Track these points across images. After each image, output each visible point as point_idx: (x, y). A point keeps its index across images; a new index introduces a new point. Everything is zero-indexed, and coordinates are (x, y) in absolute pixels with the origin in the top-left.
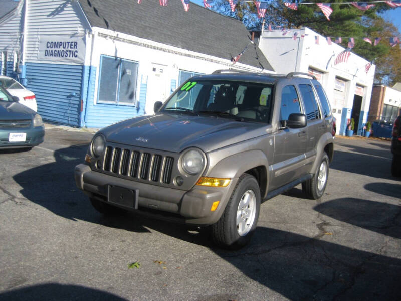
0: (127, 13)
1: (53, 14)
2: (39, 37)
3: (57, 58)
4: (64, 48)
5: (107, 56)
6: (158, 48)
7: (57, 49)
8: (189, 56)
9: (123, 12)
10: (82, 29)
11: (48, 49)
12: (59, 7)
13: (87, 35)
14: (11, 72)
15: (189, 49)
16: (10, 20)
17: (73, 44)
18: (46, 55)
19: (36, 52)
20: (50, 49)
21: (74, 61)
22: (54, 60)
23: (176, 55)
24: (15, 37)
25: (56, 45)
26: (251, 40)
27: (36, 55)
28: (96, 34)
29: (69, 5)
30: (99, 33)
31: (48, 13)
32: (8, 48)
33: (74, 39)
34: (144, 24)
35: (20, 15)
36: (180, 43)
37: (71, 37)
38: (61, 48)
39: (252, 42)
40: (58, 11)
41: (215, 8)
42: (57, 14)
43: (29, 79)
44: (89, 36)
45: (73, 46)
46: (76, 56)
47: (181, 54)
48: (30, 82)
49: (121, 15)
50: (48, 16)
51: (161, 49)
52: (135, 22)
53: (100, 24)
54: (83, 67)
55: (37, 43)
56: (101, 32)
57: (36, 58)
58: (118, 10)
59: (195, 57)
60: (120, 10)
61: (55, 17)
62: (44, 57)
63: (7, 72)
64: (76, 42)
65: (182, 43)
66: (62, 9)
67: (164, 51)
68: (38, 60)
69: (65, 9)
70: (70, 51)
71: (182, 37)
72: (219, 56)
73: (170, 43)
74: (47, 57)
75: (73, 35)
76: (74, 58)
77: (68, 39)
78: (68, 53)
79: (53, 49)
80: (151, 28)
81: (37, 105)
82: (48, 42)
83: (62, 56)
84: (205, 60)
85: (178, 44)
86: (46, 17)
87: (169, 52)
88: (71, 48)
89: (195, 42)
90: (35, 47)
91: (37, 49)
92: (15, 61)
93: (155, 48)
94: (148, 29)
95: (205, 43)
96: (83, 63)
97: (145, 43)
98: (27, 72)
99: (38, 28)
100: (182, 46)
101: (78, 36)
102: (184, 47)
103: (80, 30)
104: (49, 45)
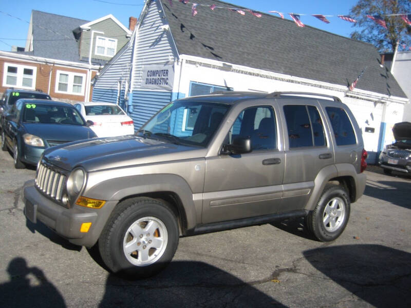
0: (224, 40)
1: (154, 44)
2: (143, 66)
3: (154, 86)
4: (159, 76)
5: (197, 83)
6: (254, 74)
7: (154, 77)
8: (292, 81)
9: (219, 39)
10: (173, 57)
11: (148, 78)
12: (158, 38)
13: (176, 63)
14: (123, 100)
15: (291, 74)
16: (125, 53)
17: (165, 72)
18: (146, 84)
19: (140, 81)
20: (149, 77)
21: (165, 88)
22: (152, 88)
23: (275, 80)
24: (125, 67)
25: (154, 73)
26: (381, 63)
27: (140, 84)
28: (184, 62)
29: (165, 35)
30: (187, 60)
31: (150, 44)
32: (123, 78)
33: (166, 68)
34: (242, 50)
35: (132, 48)
36: (283, 68)
37: (165, 65)
38: (157, 77)
39: (382, 66)
40: (157, 41)
41: (366, 32)
42: (156, 45)
43: (134, 106)
44: (178, 64)
45: (165, 74)
46: (167, 84)
47: (282, 80)
48: (134, 108)
49: (216, 43)
50: (150, 46)
51: (258, 75)
52: (231, 49)
53: (189, 52)
54: (171, 93)
55: (141, 72)
56: (188, 60)
57: (139, 87)
58: (214, 38)
59: (299, 83)
60: (216, 37)
61: (155, 47)
62: (145, 85)
63: (121, 99)
64: (167, 70)
65: (285, 69)
66: (160, 40)
67: (261, 76)
68: (141, 88)
69: (162, 39)
70: (163, 79)
71: (286, 62)
72: (331, 82)
73: (269, 69)
74: (148, 85)
75: (167, 63)
76: (166, 86)
77: (162, 67)
78: (162, 81)
79: (152, 77)
80: (249, 54)
81: (135, 129)
82: (149, 71)
83: (158, 84)
84: (312, 86)
85: (279, 70)
86: (148, 48)
87: (268, 78)
88: (164, 76)
89: (302, 67)
90: (139, 76)
91: (140, 78)
92: (126, 89)
93: (250, 74)
94: (245, 56)
95: (315, 68)
96: (171, 90)
97: (239, 69)
98: (133, 99)
99: (142, 59)
100: (284, 71)
101: (170, 64)
102: (286, 73)
103: (171, 58)
104: (149, 74)
